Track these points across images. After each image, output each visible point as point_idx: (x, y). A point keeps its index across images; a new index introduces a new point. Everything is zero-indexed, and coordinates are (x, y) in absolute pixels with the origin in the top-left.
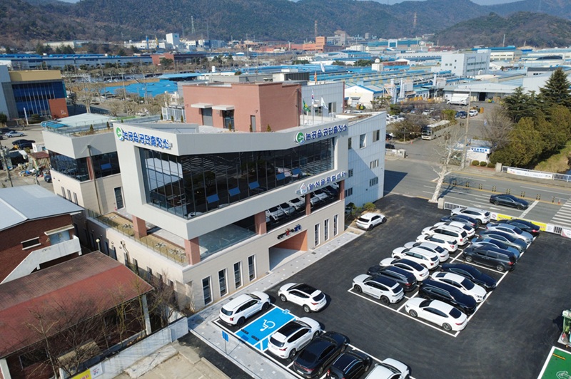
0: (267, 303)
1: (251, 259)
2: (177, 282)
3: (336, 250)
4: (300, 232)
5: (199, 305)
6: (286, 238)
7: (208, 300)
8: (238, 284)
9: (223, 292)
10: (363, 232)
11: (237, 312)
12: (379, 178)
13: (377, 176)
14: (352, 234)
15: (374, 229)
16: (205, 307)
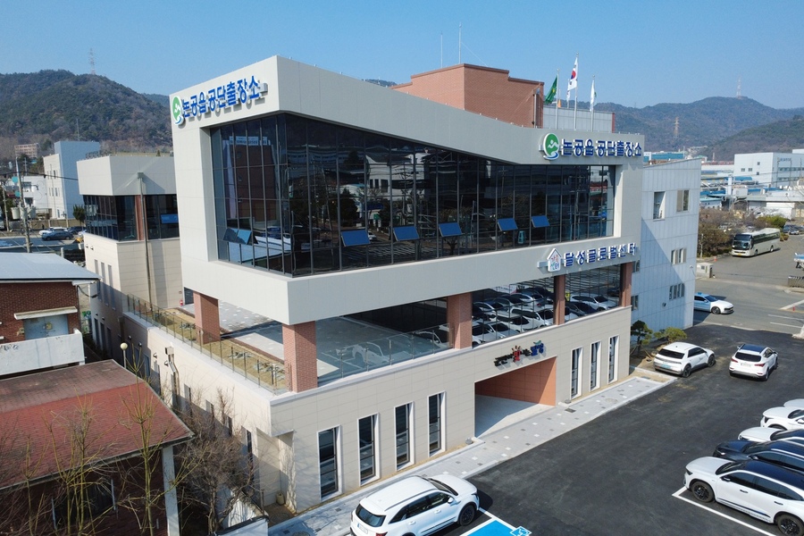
0: (471, 504)
1: (434, 402)
2: (260, 433)
3: (620, 408)
4: (541, 358)
5: (307, 497)
6: (512, 366)
7: (329, 488)
8: (402, 459)
9: (367, 473)
10: (672, 379)
11: (397, 518)
12: (686, 286)
13: (683, 281)
14: (646, 382)
15: (694, 376)
16: (322, 504)
